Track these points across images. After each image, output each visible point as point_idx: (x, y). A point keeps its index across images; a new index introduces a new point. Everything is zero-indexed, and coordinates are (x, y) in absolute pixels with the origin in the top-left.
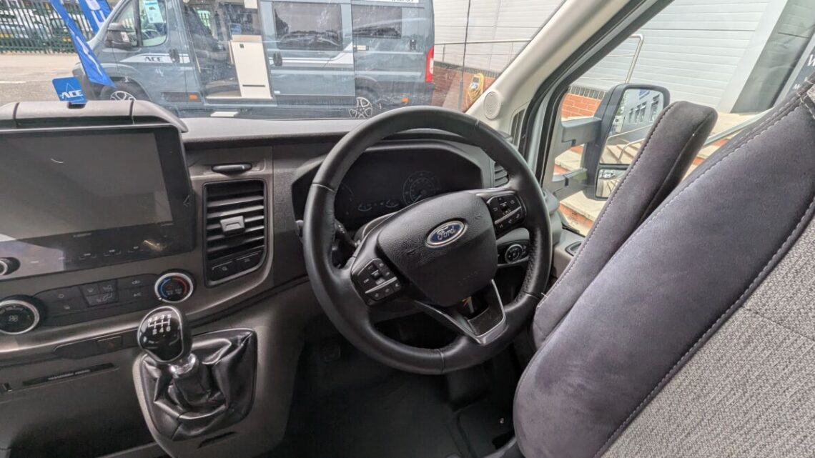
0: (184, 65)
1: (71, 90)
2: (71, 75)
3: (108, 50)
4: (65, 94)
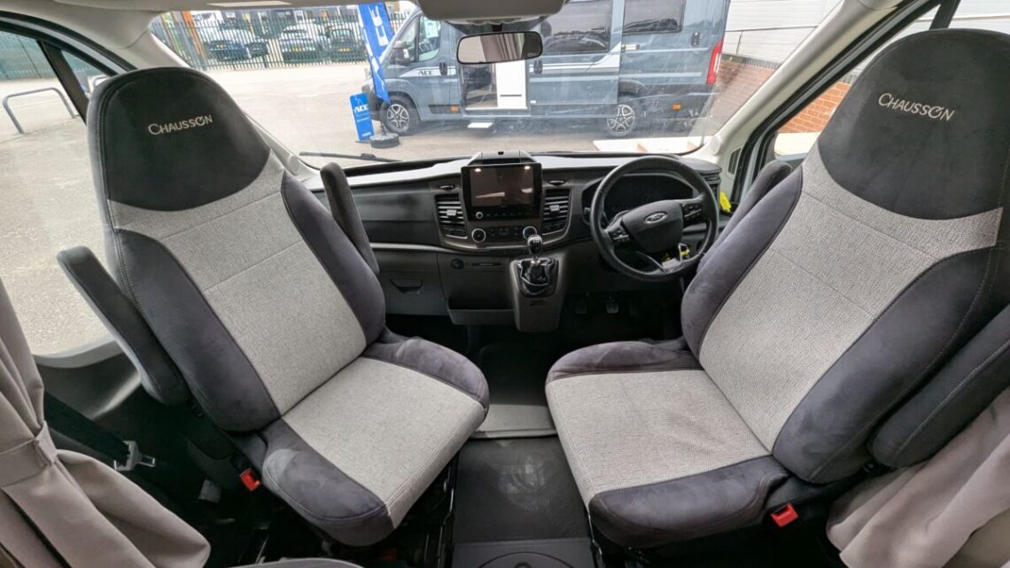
1: (361, 104)
3: (392, 67)
4: (357, 108)
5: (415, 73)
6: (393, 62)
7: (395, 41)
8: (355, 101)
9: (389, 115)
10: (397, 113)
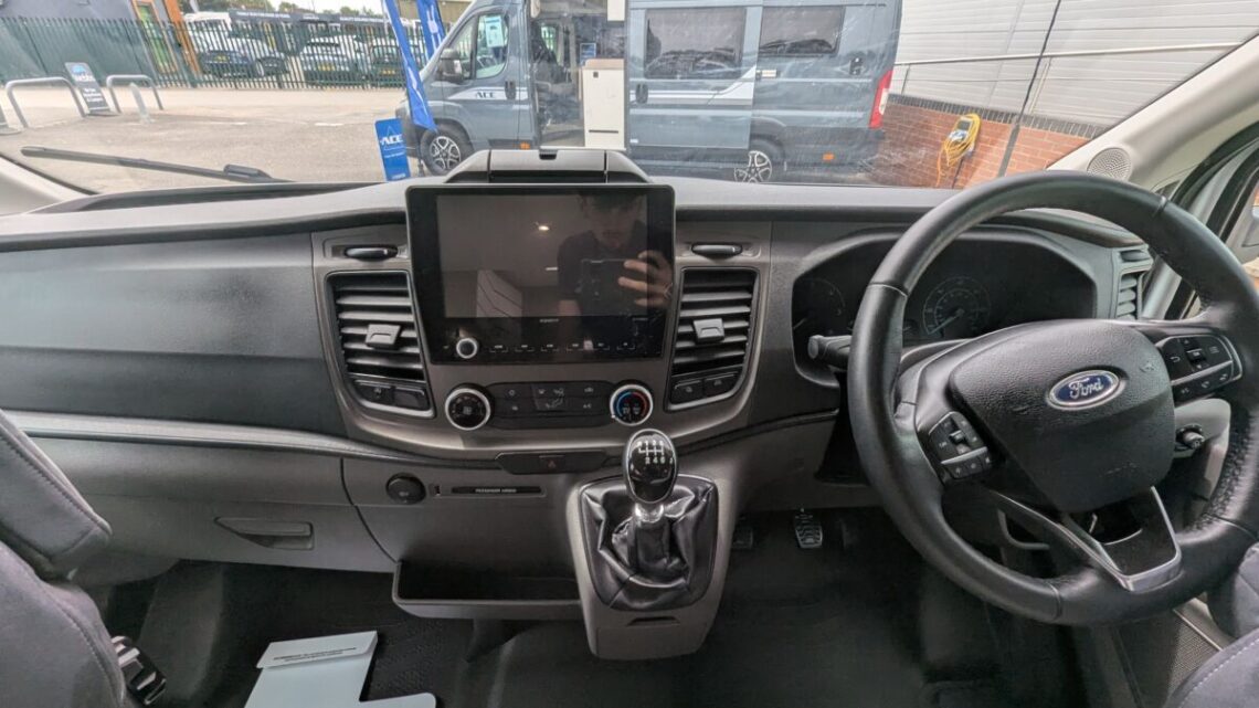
0: (520, 102)
1: (391, 134)
2: (393, 117)
3: (438, 84)
4: (385, 139)
5: (470, 95)
6: (439, 76)
7: (444, 48)
8: (383, 128)
9: (433, 152)
10: (443, 148)
